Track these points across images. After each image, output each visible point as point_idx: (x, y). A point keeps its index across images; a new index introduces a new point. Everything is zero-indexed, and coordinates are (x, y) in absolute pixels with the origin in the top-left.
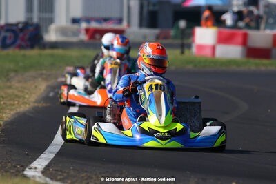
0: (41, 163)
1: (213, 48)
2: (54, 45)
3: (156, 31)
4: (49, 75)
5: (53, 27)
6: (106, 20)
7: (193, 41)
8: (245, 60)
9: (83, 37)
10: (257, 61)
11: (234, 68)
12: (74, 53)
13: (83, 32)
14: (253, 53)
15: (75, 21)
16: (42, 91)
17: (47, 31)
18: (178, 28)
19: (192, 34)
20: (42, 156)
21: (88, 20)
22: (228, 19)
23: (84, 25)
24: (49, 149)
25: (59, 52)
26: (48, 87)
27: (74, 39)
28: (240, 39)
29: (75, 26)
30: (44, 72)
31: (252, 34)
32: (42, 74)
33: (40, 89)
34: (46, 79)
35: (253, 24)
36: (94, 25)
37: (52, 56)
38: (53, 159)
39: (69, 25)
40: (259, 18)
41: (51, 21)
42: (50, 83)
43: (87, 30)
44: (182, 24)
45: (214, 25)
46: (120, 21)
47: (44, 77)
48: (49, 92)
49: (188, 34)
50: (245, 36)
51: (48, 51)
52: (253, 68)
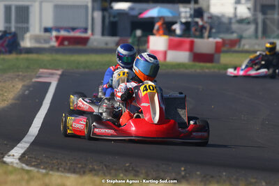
0: (18, 151)
1: (165, 53)
2: (29, 51)
3: (116, 39)
4: (25, 76)
5: (28, 35)
6: (73, 29)
7: (148, 47)
8: (192, 63)
9: (54, 43)
10: (202, 64)
11: (182, 70)
12: (46, 57)
13: (54, 39)
14: (198, 57)
15: (47, 30)
16: (19, 90)
17: (23, 39)
18: (135, 36)
19: (147, 42)
20: (19, 145)
21: (58, 29)
22: (177, 28)
23: (54, 33)
24: (25, 139)
25: (33, 56)
26: (23, 86)
27: (46, 46)
28: (187, 46)
29: (47, 34)
30: (21, 73)
31: (197, 41)
32: (18, 76)
33: (17, 88)
34: (22, 80)
35: (198, 33)
36: (63, 33)
37: (27, 59)
38: (28, 148)
39: (42, 33)
40: (203, 28)
41: (27, 30)
42: (25, 83)
43: (57, 38)
44: (139, 33)
45: (164, 34)
46: (86, 30)
47: (20, 77)
48: (25, 91)
49: (144, 42)
50: (192, 43)
51: (23, 56)
52: (198, 70)
